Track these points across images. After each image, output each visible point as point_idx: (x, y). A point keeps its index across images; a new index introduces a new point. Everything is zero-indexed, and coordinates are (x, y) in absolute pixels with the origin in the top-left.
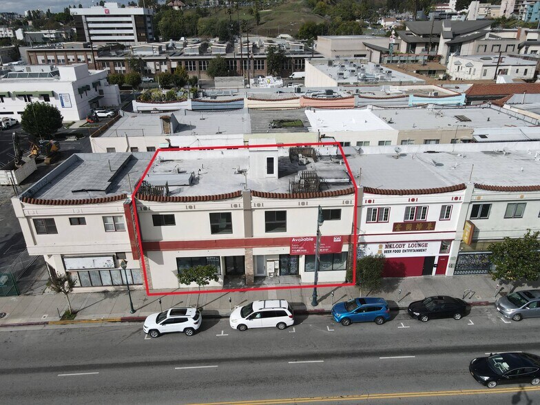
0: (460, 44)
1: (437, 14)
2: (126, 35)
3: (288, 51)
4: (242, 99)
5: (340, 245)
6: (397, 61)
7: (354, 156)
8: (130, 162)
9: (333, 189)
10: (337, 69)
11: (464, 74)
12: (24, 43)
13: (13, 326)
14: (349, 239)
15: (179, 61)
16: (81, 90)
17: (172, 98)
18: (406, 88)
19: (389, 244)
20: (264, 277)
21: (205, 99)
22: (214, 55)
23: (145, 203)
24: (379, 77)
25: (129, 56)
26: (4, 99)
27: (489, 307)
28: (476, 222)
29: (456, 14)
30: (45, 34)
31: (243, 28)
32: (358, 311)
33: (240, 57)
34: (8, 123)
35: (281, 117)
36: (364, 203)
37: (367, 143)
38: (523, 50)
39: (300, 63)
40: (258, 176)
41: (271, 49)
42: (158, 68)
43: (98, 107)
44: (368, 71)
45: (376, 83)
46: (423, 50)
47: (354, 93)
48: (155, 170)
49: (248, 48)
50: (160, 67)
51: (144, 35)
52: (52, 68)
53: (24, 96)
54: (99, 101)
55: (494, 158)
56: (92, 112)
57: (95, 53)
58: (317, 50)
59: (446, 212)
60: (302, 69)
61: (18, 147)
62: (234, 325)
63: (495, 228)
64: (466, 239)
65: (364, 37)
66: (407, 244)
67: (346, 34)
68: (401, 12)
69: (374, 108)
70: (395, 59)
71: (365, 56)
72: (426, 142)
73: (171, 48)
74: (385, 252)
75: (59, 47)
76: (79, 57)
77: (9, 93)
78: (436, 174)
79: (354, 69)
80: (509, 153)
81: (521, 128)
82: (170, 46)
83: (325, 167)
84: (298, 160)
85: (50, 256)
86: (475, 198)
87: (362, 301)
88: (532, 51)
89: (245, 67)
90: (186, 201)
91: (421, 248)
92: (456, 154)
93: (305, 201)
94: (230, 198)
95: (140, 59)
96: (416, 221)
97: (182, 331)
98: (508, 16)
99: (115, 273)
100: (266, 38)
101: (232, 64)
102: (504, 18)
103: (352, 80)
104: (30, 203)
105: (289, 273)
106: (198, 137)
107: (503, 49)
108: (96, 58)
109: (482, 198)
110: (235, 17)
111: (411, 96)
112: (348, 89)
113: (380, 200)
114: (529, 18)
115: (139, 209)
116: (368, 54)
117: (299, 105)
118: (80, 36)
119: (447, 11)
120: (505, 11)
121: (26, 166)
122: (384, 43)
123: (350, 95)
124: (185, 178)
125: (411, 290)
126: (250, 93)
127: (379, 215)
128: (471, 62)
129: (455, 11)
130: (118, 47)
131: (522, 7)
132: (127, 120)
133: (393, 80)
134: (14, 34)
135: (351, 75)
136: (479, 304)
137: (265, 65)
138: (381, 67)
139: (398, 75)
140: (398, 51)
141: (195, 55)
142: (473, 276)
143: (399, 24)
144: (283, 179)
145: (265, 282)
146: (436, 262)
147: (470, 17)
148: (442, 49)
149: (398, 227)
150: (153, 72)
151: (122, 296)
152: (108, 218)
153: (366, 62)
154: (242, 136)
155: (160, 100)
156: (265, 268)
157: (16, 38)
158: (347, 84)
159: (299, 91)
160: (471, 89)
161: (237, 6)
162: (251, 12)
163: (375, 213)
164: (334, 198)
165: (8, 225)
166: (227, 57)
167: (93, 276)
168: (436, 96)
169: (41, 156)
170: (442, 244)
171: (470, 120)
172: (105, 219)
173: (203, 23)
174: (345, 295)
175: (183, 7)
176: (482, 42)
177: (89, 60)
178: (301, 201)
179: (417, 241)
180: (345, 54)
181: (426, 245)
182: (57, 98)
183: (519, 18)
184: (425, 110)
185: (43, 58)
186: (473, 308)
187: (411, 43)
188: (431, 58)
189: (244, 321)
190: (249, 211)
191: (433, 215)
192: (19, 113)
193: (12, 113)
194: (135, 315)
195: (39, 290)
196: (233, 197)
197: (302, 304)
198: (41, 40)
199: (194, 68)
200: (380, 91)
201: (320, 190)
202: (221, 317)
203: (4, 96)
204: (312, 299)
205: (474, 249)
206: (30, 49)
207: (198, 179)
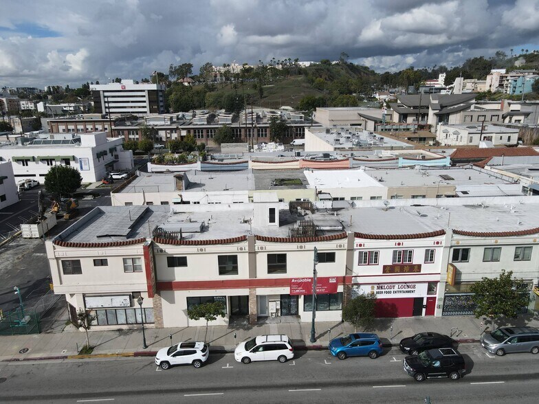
0: (448, 115)
1: (427, 89)
2: (139, 107)
3: (289, 121)
4: (247, 162)
5: (335, 286)
6: (390, 130)
7: (347, 209)
8: (147, 214)
9: (328, 235)
10: (335, 136)
11: (452, 141)
12: (44, 115)
13: (35, 359)
14: (343, 280)
15: (189, 130)
16: (99, 155)
17: (183, 161)
18: (397, 152)
19: (380, 285)
20: (266, 318)
21: (213, 161)
22: (221, 124)
23: (162, 246)
24: (372, 142)
25: (143, 125)
26: (29, 163)
27: (475, 344)
28: (459, 265)
29: (445, 89)
30: (65, 107)
31: (247, 101)
32: (353, 345)
33: (245, 126)
34: (30, 184)
35: (282, 176)
36: (355, 247)
37: (360, 198)
38: (507, 120)
39: (300, 131)
40: (262, 224)
41: (273, 119)
42: (169, 136)
43: (113, 170)
44: (361, 138)
45: (369, 148)
46: (414, 120)
47: (350, 156)
48: (169, 220)
49: (252, 118)
50: (171, 136)
51: (156, 107)
52: (73, 136)
53: (47, 160)
54: (114, 165)
55: (474, 210)
56: (108, 174)
57: (112, 123)
58: (316, 119)
59: (430, 256)
60: (303, 136)
61: (43, 204)
62: (238, 358)
63: (476, 270)
64: (450, 280)
65: (360, 108)
66: (397, 286)
67: (343, 106)
68: (395, 87)
69: (367, 168)
70: (388, 127)
71: (360, 125)
72: (413, 197)
73: (181, 119)
74: (378, 293)
75: (79, 117)
76: (97, 127)
77: (33, 157)
78: (420, 223)
79: (350, 136)
80: (487, 207)
81: (499, 185)
82: (180, 116)
83: (321, 218)
84: (297, 212)
85: (72, 295)
86: (454, 243)
87: (357, 336)
88: (516, 121)
89: (250, 135)
90: (198, 244)
91: (410, 289)
92: (439, 207)
93: (303, 244)
94: (236, 242)
95: (153, 128)
96: (403, 264)
97: (191, 362)
98: (493, 90)
99: (130, 312)
100: (269, 110)
101: (237, 132)
102: (489, 92)
103: (348, 145)
104: (61, 245)
105: (289, 314)
106: (207, 193)
107: (488, 118)
108: (113, 127)
109: (461, 243)
110: (240, 91)
111: (401, 159)
112: (344, 153)
113: (370, 244)
114: (514, 91)
115: (156, 251)
116: (363, 123)
117: (298, 167)
118: (98, 109)
119: (437, 86)
120: (490, 86)
121: (47, 221)
122: (378, 114)
123: (345, 158)
124: (197, 226)
125: (403, 328)
126: (254, 157)
127: (369, 258)
128: (457, 130)
129: (444, 86)
130: (133, 118)
131: (506, 82)
132: (142, 179)
133: (384, 145)
134: (36, 107)
135: (347, 141)
136: (466, 341)
137: (268, 133)
138: (374, 134)
139: (389, 141)
140: (391, 121)
141: (203, 124)
142: (460, 317)
143: (393, 98)
144: (283, 227)
145: (267, 322)
146: (425, 303)
147: (456, 91)
148: (431, 119)
149: (388, 270)
150: (164, 140)
151: (135, 334)
152: (128, 260)
153: (361, 131)
154: (247, 192)
155: (172, 162)
156: (267, 308)
157: (36, 110)
158: (343, 149)
159: (299, 154)
160: (455, 153)
161: (242, 82)
162: (255, 87)
163: (365, 256)
164: (329, 242)
165: (30, 273)
166: (232, 126)
167: (110, 314)
168: (424, 158)
169: (61, 213)
170: (429, 286)
171: (453, 179)
172: (125, 261)
173: (210, 97)
174: (342, 333)
175: (192, 83)
176: (468, 113)
177: (106, 129)
178: (299, 244)
179: (406, 283)
180: (342, 123)
181: (414, 287)
182: (76, 162)
183: (504, 92)
184: (413, 170)
185: (64, 127)
186: (460, 345)
187: (403, 114)
188: (421, 127)
189: (248, 354)
190: (252, 253)
191: (418, 258)
192: (41, 175)
193: (35, 175)
194: (147, 350)
195: (59, 328)
196: (239, 241)
197: (302, 341)
198: (61, 112)
199: (202, 136)
200: (373, 155)
201: (316, 235)
202: (226, 352)
203: (29, 160)
204: (310, 336)
205: (459, 290)
206: (52, 119)
207: (208, 227)
